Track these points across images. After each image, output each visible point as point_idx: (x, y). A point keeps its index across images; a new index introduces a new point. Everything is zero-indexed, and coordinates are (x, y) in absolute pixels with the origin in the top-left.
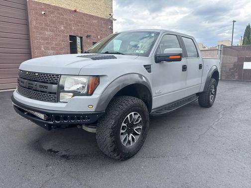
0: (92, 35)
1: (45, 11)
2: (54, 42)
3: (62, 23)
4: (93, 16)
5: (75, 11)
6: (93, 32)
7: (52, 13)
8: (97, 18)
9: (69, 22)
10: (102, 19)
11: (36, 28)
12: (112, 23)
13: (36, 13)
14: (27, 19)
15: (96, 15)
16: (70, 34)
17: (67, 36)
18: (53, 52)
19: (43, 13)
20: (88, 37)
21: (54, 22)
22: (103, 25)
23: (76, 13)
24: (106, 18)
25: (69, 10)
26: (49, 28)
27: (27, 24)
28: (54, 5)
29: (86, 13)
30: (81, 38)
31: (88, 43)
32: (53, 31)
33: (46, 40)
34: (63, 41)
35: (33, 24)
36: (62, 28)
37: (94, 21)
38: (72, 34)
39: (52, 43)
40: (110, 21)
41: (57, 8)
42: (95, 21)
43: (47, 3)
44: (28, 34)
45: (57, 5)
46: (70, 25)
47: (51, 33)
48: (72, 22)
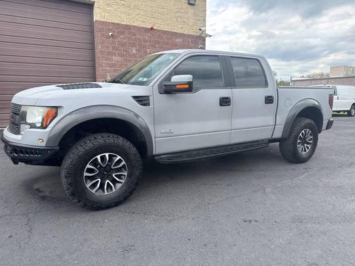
1: (114, 32)
3: (134, 45)
4: (176, 33)
5: (152, 29)
7: (121, 34)
8: (182, 35)
9: (142, 43)
10: (189, 36)
11: (102, 52)
13: (103, 35)
14: (93, 43)
15: (180, 31)
19: (110, 34)
21: (124, 45)
23: (152, 32)
24: (196, 34)
25: (144, 28)
26: (117, 52)
27: (93, 49)
28: (125, 23)
29: (166, 30)
32: (122, 56)
33: (114, 66)
35: (98, 47)
36: (134, 51)
37: (177, 40)
40: (201, 39)
41: (128, 27)
42: (179, 40)
43: (116, 21)
44: (93, 60)
45: (129, 24)
46: (144, 47)
47: (120, 59)
48: (148, 44)
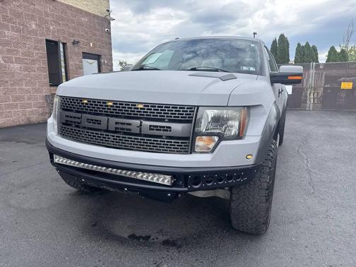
0: (82, 40)
2: (20, 50)
3: (32, 18)
4: (81, 10)
6: (83, 35)
8: (87, 14)
9: (44, 17)
10: (95, 16)
12: (110, 23)
15: (85, 9)
16: (48, 38)
17: (41, 40)
18: (19, 66)
20: (75, 43)
21: (19, 15)
22: (97, 27)
23: (55, 4)
24: (101, 15)
26: (10, 25)
29: (70, 4)
30: (64, 44)
31: (76, 54)
32: (18, 31)
33: (7, 45)
34: (35, 49)
36: (34, 26)
37: (83, 19)
38: (50, 38)
39: (18, 52)
40: (106, 21)
42: (85, 19)
46: (46, 22)
47: (16, 34)
48: (50, 18)
